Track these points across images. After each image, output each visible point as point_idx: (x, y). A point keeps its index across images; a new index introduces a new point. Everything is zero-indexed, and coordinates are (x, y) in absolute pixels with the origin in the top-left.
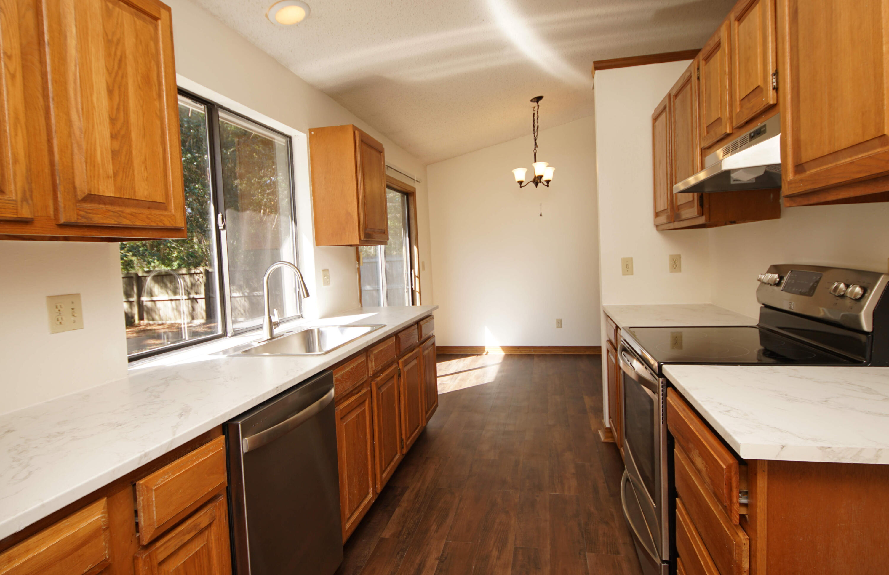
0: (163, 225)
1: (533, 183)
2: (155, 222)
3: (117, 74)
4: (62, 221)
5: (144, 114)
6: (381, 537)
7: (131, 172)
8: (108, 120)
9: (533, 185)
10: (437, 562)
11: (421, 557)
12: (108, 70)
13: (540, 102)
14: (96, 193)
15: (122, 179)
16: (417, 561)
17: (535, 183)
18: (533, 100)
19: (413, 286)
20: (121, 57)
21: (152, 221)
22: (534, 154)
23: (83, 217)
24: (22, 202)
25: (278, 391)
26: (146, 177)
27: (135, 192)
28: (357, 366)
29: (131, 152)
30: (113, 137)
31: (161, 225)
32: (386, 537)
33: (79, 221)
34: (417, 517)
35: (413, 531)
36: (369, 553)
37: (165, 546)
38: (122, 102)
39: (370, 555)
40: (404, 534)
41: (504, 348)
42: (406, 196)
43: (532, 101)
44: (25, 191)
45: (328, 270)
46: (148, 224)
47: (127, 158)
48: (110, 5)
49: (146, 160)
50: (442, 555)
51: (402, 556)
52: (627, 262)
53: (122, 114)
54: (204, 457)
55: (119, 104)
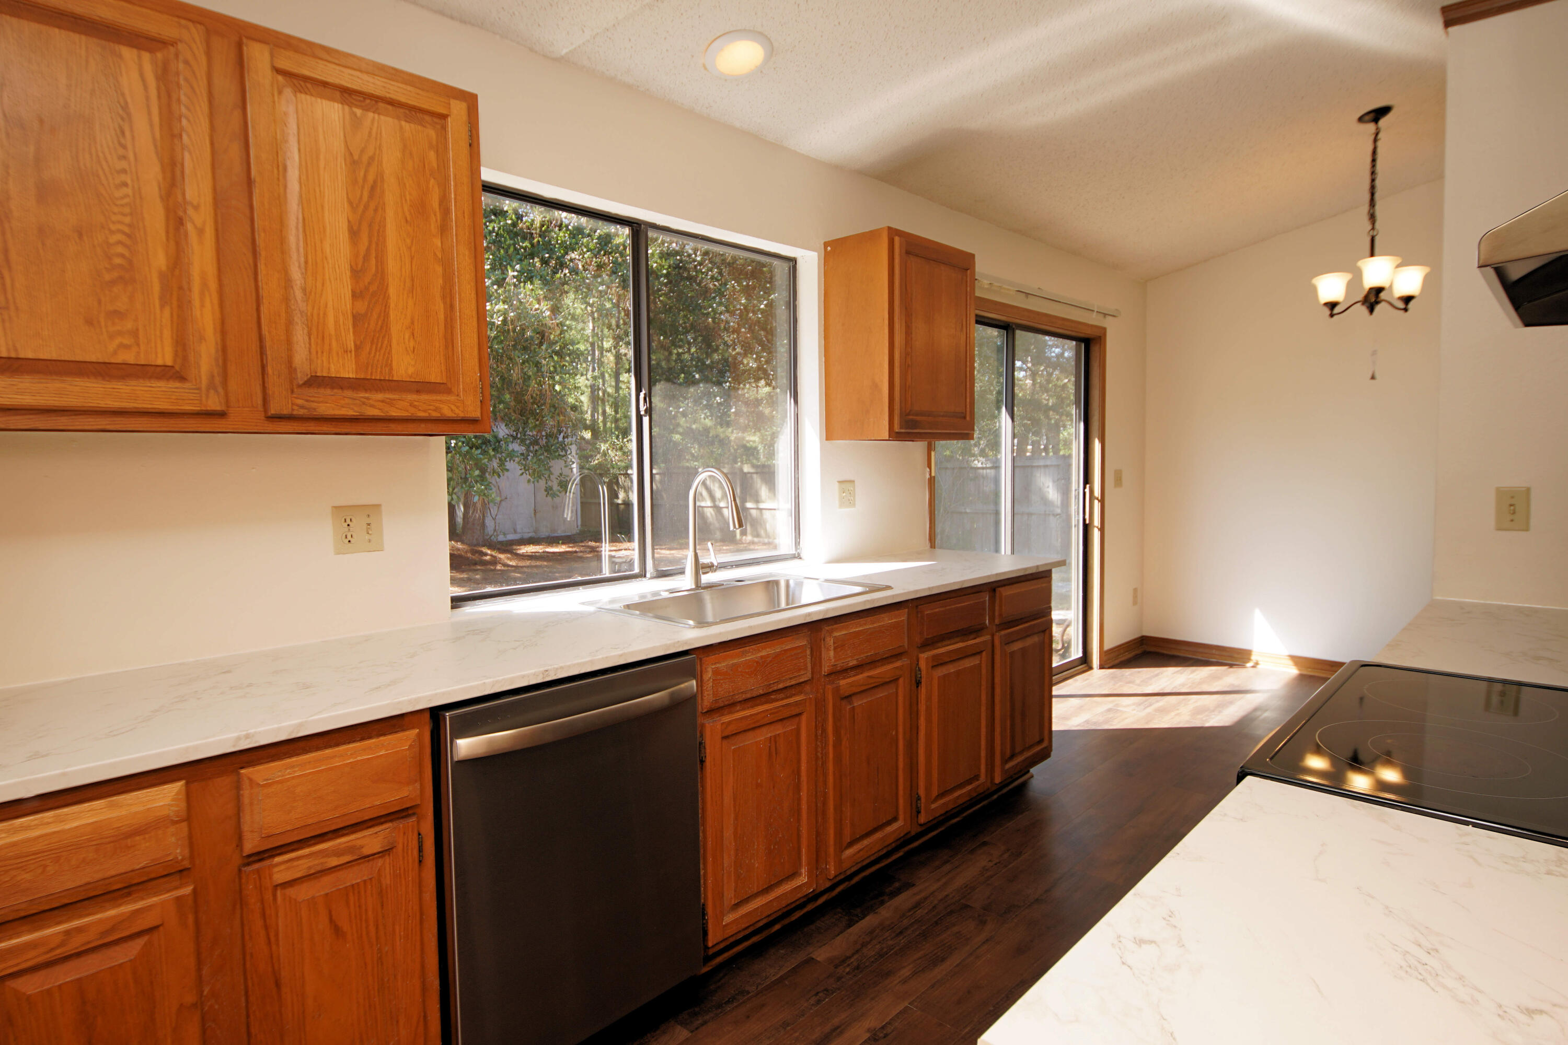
0: (439, 415)
1: (1363, 304)
2: (425, 411)
3: (366, 207)
4: (272, 411)
5: (412, 258)
6: (811, 955)
7: (386, 342)
8: (348, 273)
9: (1363, 310)
10: (867, 1035)
11: (847, 1017)
12: (350, 203)
13: (1383, 122)
14: (325, 375)
15: (370, 353)
16: (836, 1021)
17: (1367, 304)
18: (1367, 118)
19: (1087, 517)
20: (375, 182)
21: (420, 410)
22: (1368, 239)
23: (302, 407)
24: (208, 390)
25: (548, 675)
26: (412, 349)
27: (391, 369)
28: (777, 655)
29: (387, 315)
30: (355, 296)
31: (435, 414)
32: (818, 959)
33: (295, 413)
34: (890, 943)
35: (867, 964)
36: (774, 975)
37: (289, 864)
38: (374, 246)
39: (774, 979)
40: (849, 965)
41: (1297, 660)
42: (1083, 345)
43: (1361, 119)
44: (213, 376)
45: (852, 482)
46: (412, 414)
47: (380, 323)
48: (359, 112)
49: (413, 323)
50: (883, 1028)
51: (819, 1002)
52: (1512, 497)
53: (373, 262)
54: (368, 755)
55: (368, 250)
